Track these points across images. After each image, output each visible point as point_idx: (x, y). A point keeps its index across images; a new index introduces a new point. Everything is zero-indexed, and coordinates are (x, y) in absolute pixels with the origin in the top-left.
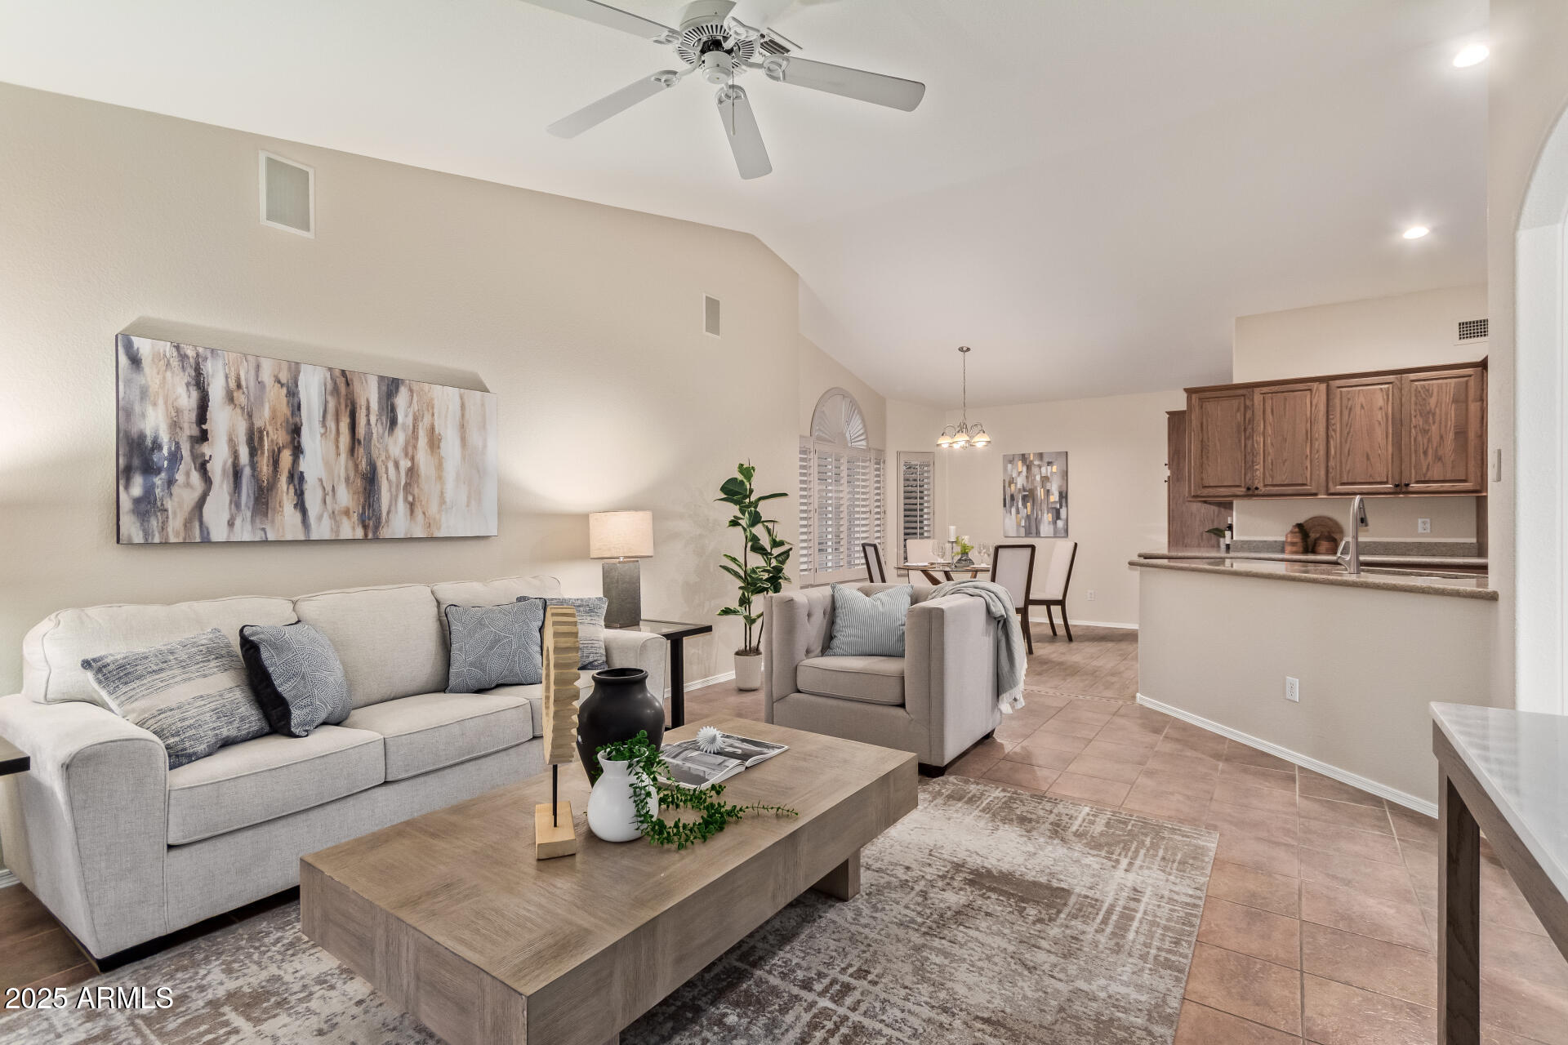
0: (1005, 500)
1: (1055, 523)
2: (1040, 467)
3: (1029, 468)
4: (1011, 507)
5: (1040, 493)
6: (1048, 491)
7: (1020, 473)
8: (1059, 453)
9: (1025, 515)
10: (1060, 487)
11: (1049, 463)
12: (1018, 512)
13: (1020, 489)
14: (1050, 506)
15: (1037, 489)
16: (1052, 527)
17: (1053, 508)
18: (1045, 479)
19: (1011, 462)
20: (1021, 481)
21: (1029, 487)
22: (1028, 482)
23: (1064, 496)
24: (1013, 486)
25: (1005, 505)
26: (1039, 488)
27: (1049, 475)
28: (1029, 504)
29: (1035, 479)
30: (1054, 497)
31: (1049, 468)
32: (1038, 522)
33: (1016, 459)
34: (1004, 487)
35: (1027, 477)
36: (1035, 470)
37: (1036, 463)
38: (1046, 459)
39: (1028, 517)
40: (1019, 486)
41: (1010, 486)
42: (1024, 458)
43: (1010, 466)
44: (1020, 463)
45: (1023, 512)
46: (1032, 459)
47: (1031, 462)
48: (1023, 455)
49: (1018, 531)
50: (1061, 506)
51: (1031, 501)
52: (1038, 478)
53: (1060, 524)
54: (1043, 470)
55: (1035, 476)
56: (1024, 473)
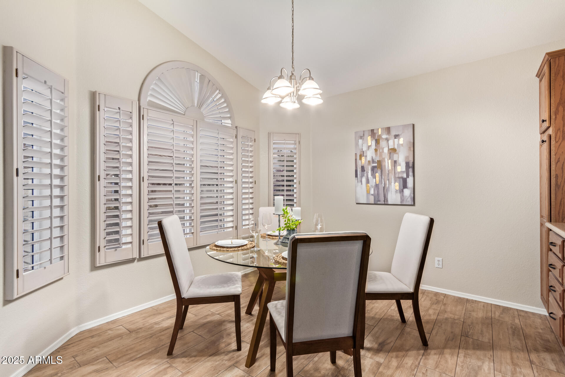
0: (356, 171)
1: (402, 191)
2: (387, 140)
3: (377, 142)
4: (362, 176)
5: (388, 164)
6: (395, 162)
7: (369, 147)
8: (405, 126)
9: (374, 184)
10: (407, 157)
11: (396, 136)
12: (368, 181)
13: (369, 161)
14: (397, 176)
15: (385, 161)
16: (399, 195)
17: (399, 178)
18: (393, 151)
19: (361, 138)
20: (370, 154)
21: (377, 159)
22: (376, 154)
23: (411, 166)
24: (363, 159)
25: (356, 176)
26: (386, 160)
27: (396, 147)
28: (377, 175)
29: (383, 151)
30: (401, 168)
31: (396, 140)
32: (385, 190)
33: (366, 134)
34: (356, 159)
35: (376, 150)
36: (383, 143)
37: (384, 136)
38: (393, 133)
39: (377, 186)
40: (369, 158)
41: (361, 159)
42: (373, 132)
43: (360, 141)
44: (369, 138)
45: (372, 182)
46: (380, 133)
47: (380, 136)
48: (372, 131)
49: (368, 198)
50: (408, 176)
51: (379, 171)
52: (386, 150)
53: (407, 192)
54: (391, 142)
55: (383, 149)
56: (374, 147)
